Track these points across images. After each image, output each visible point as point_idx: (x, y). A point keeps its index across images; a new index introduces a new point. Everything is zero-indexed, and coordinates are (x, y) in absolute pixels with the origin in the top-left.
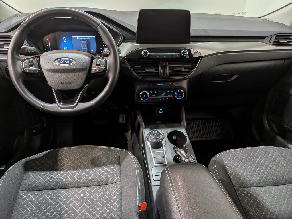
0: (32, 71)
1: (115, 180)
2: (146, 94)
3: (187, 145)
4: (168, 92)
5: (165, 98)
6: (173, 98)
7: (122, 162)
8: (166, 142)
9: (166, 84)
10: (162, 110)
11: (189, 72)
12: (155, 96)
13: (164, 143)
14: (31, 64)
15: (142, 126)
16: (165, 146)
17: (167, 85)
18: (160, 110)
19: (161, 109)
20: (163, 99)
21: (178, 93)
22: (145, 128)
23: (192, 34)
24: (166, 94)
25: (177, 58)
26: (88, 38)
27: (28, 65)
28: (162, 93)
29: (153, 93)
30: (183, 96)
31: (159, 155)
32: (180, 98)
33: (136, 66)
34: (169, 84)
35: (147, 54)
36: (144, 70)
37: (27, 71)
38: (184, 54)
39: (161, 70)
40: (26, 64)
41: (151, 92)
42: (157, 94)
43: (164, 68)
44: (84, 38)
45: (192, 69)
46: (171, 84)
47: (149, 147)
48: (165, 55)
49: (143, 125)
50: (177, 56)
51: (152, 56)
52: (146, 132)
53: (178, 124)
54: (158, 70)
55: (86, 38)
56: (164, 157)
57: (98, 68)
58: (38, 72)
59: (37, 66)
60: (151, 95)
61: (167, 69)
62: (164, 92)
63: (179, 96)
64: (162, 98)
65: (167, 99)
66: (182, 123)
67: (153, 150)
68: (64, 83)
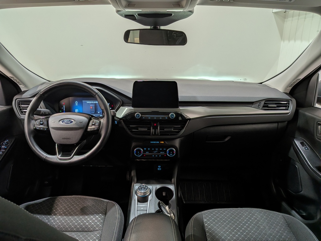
0: (42, 129)
1: (97, 228)
2: (140, 151)
3: (172, 202)
4: (161, 149)
5: (158, 155)
6: (165, 155)
7: (108, 212)
8: (152, 198)
9: (159, 142)
10: (160, 168)
11: (179, 132)
12: (148, 152)
13: (150, 197)
14: (41, 123)
15: (134, 180)
16: (150, 200)
17: (160, 143)
18: (159, 168)
19: (159, 166)
20: (156, 156)
21: (170, 151)
22: (137, 182)
23: (180, 100)
24: (159, 151)
25: (166, 120)
26: (96, 102)
27: (39, 124)
28: (155, 150)
29: (147, 150)
30: (174, 155)
31: (142, 208)
32: (172, 155)
33: (130, 126)
34: (161, 142)
35: (139, 116)
36: (138, 129)
37: (38, 128)
38: (172, 117)
39: (152, 130)
40: (38, 123)
41: (145, 149)
42: (150, 152)
43: (155, 128)
44: (93, 102)
45: (181, 130)
46: (163, 142)
47: (135, 201)
48: (155, 116)
49: (136, 180)
50: (166, 118)
51: (144, 118)
52: (136, 186)
53: (169, 181)
54: (150, 130)
55: (94, 102)
56: (147, 210)
57: (93, 127)
58: (46, 129)
59: (46, 125)
60: (144, 151)
61: (158, 129)
62: (157, 149)
63: (171, 154)
64: (155, 155)
65: (160, 156)
66: (173, 180)
67: (139, 203)
68: (64, 138)
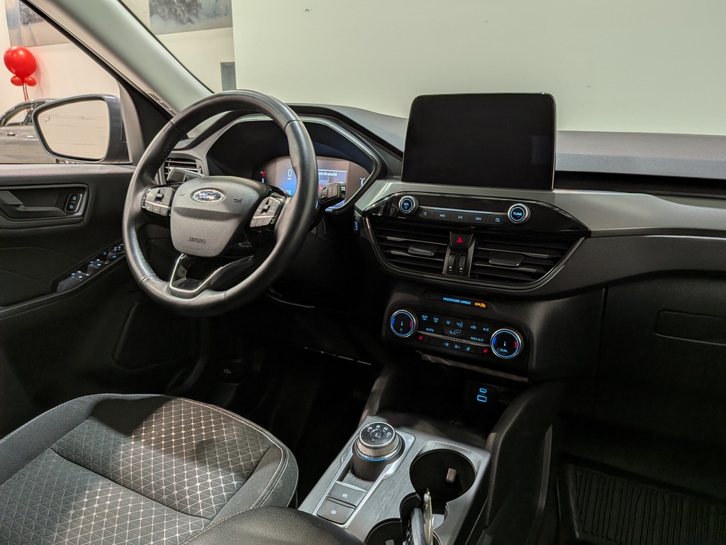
1: (201, 510)
2: (408, 320)
4: (474, 327)
5: (463, 346)
6: (485, 351)
9: (469, 303)
10: (486, 395)
11: (537, 276)
12: (433, 330)
14: (159, 195)
15: (371, 407)
17: (472, 305)
18: (480, 393)
19: (483, 391)
20: (456, 346)
21: (502, 337)
22: (380, 413)
24: (466, 333)
25: (497, 226)
26: (332, 175)
27: (154, 198)
28: (454, 327)
29: (430, 323)
30: (514, 354)
31: (345, 496)
32: (507, 354)
33: (389, 238)
34: (477, 304)
35: (409, 207)
36: (406, 251)
38: (515, 217)
39: (448, 259)
41: (425, 317)
42: (440, 328)
43: (460, 251)
45: (547, 268)
46: (483, 305)
48: (461, 213)
49: (377, 407)
50: (498, 220)
51: (425, 213)
54: (443, 256)
56: (356, 507)
57: (264, 216)
58: (164, 213)
59: (168, 202)
60: (422, 325)
61: (467, 256)
62: (460, 325)
63: (504, 348)
64: (452, 343)
65: (468, 349)
